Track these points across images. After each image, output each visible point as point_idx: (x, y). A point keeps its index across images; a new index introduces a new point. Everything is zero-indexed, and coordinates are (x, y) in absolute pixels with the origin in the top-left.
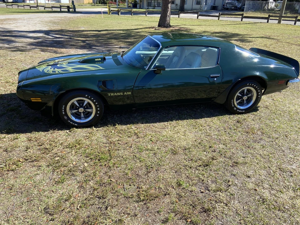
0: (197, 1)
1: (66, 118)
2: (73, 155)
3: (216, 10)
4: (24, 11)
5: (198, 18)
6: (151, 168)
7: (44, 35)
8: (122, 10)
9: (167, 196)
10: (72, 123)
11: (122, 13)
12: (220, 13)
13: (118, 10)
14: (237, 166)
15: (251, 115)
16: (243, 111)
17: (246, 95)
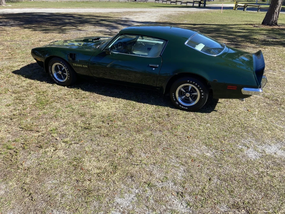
1: (51, 75)
8: (249, 6)
10: (55, 80)
15: (192, 114)
16: (186, 108)
17: (191, 93)
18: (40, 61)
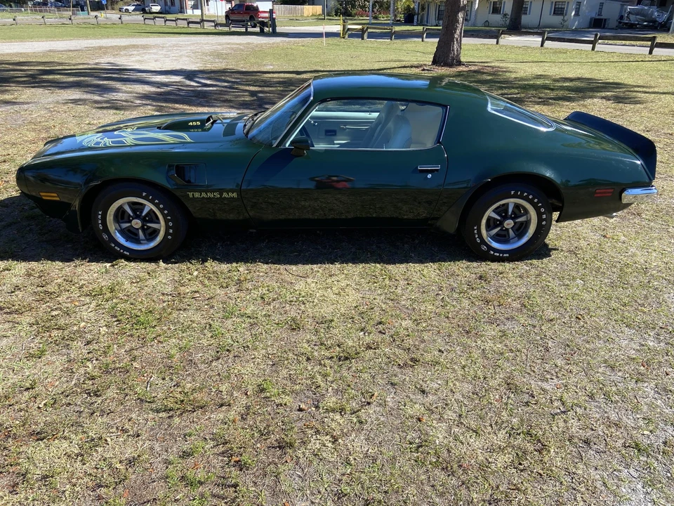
0: (555, 8)
2: (90, 310)
3: (604, 28)
4: (175, 31)
5: (542, 45)
6: (228, 350)
7: (184, 80)
8: (370, 28)
9: (224, 408)
10: (119, 249)
12: (596, 35)
13: (363, 28)
14: (413, 366)
15: (522, 266)
16: (505, 255)
17: (512, 219)
18: (58, 199)
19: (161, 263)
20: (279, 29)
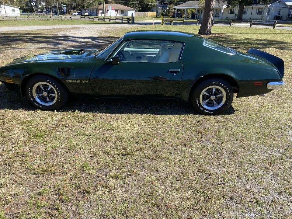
0: (258, 11)
1: (32, 99)
2: (19, 130)
3: (281, 20)
4: (93, 22)
5: (250, 27)
6: (73, 149)
7: (91, 41)
9: (63, 174)
10: (38, 105)
11: (175, 24)
12: (275, 22)
13: (171, 20)
14: (155, 159)
15: (219, 118)
16: (211, 112)
17: (215, 95)
18: (12, 82)
19: (56, 112)
20: (135, 22)
